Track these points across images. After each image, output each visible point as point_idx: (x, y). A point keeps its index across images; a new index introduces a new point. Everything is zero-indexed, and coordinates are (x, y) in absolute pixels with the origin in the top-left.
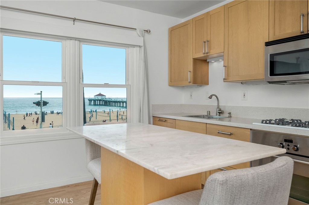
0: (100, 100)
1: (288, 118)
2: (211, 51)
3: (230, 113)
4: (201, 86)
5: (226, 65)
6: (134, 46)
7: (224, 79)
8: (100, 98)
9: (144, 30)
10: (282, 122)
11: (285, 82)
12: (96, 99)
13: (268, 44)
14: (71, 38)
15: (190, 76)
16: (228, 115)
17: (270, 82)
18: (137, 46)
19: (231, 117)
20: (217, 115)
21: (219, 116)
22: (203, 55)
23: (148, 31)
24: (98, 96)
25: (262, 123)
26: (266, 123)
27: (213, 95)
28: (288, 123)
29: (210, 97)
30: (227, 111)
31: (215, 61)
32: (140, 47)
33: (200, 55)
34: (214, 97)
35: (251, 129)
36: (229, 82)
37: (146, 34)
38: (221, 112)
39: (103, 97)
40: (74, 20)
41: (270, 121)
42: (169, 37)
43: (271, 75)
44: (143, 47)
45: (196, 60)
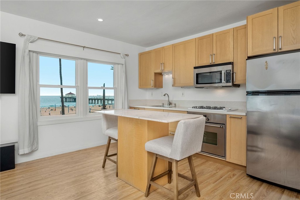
0: (70, 98)
1: (205, 106)
2: (165, 69)
3: (175, 104)
4: (158, 89)
5: (174, 77)
6: (119, 64)
7: (173, 85)
8: (70, 96)
9: (125, 55)
10: (202, 107)
11: (203, 87)
12: (68, 97)
13: (195, 68)
14: (82, 59)
15: (152, 83)
16: (174, 105)
17: (196, 88)
18: (120, 64)
19: (176, 106)
20: (168, 105)
21: (169, 105)
22: (161, 71)
23: (127, 55)
24: (69, 95)
25: (193, 108)
26: (194, 108)
27: (166, 94)
28: (205, 108)
29: (165, 95)
30: (173, 102)
31: (167, 75)
32: (122, 64)
33: (158, 71)
34: (166, 95)
35: (187, 111)
36: (175, 87)
37: (126, 57)
38: (170, 104)
39: (73, 95)
40: (84, 47)
41: (196, 107)
42: (139, 59)
43: (196, 84)
44: (124, 65)
45: (156, 74)
